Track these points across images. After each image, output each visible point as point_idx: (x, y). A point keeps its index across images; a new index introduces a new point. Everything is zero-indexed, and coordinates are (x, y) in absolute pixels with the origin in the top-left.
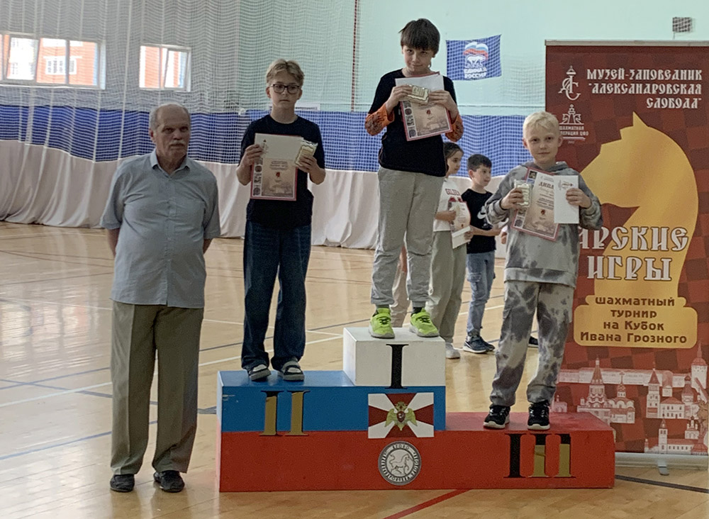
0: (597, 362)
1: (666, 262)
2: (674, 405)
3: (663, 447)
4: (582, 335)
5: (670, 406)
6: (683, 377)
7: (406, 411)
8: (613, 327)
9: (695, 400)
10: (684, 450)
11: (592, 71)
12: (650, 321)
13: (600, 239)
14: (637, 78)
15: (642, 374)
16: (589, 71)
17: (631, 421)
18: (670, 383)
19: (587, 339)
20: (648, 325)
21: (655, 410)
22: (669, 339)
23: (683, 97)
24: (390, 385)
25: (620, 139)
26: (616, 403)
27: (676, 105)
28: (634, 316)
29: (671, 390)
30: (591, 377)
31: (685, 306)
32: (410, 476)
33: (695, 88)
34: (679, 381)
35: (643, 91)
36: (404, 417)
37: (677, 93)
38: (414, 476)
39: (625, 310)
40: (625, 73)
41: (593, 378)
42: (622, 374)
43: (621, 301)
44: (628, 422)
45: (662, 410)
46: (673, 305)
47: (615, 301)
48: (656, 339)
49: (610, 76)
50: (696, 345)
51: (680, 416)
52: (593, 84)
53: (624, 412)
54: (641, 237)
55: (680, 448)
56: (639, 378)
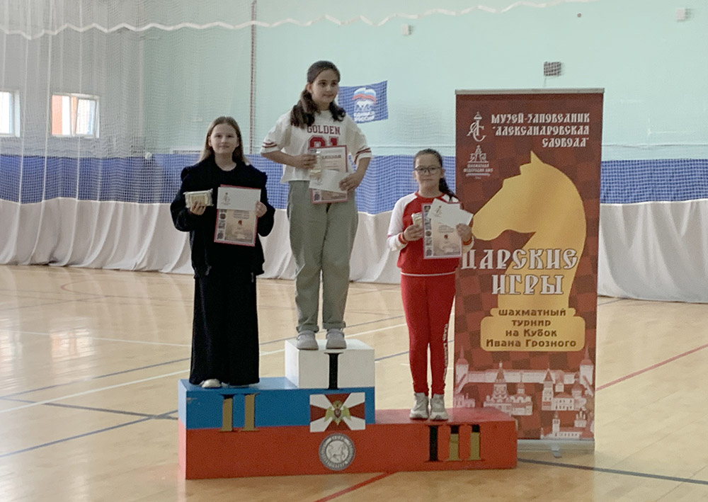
0: (501, 365)
1: (559, 278)
2: (566, 400)
3: (556, 435)
4: (488, 342)
5: (562, 399)
6: (572, 376)
7: (342, 409)
8: (514, 335)
9: (583, 394)
10: (574, 437)
11: (496, 117)
12: (544, 329)
13: (503, 260)
14: (534, 122)
15: (539, 373)
16: (493, 116)
17: (529, 413)
18: (562, 381)
19: (492, 345)
20: (543, 332)
21: (549, 404)
22: (561, 344)
23: (574, 137)
24: (327, 387)
25: (520, 174)
26: (516, 398)
27: (567, 144)
28: (532, 325)
29: (563, 386)
30: (495, 378)
31: (575, 316)
32: (346, 462)
33: (584, 130)
34: (569, 379)
35: (539, 133)
36: (340, 414)
37: (568, 133)
38: (349, 463)
39: (524, 320)
40: (524, 118)
41: (497, 378)
42: (521, 374)
43: (521, 313)
44: (527, 414)
45: (555, 403)
46: (565, 315)
48: (550, 344)
49: (511, 120)
50: (584, 348)
51: (571, 408)
52: (496, 127)
53: (524, 406)
54: (538, 258)
55: (571, 435)
56: (536, 377)
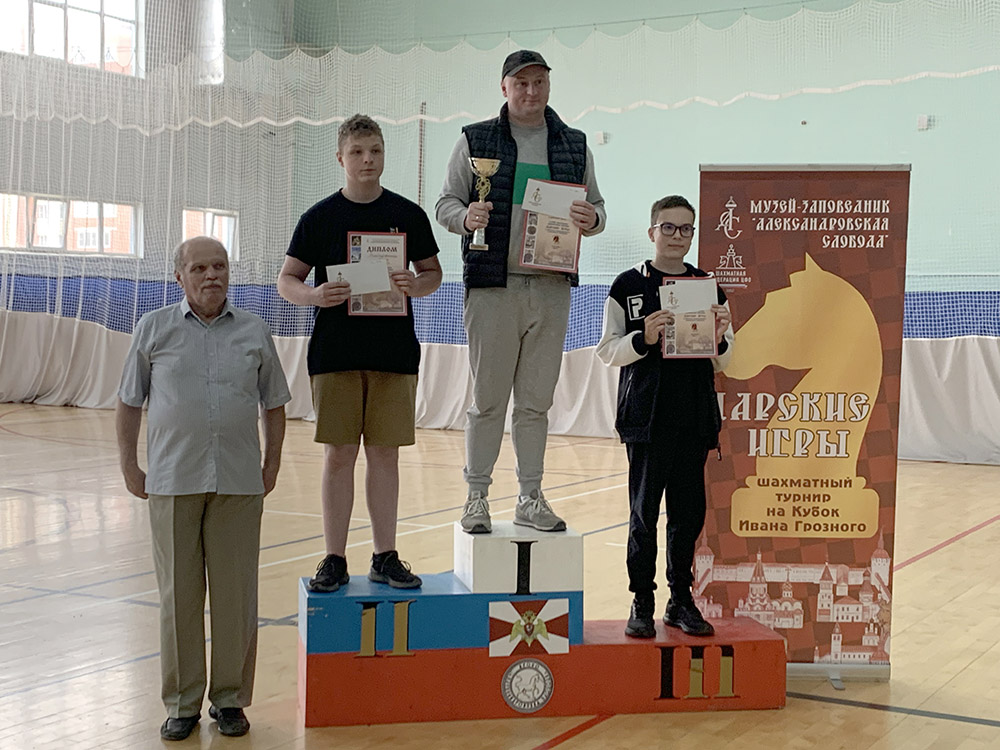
0: (759, 556)
1: (843, 435)
2: (850, 606)
3: (836, 656)
4: (742, 524)
5: (846, 607)
6: (860, 573)
7: (535, 623)
8: (778, 514)
9: (875, 599)
10: (862, 658)
11: (756, 203)
12: (822, 506)
13: (764, 409)
14: (811, 211)
15: (812, 569)
16: (752, 202)
17: (799, 625)
18: (846, 580)
19: (747, 529)
20: (820, 510)
21: (827, 612)
22: (845, 527)
23: (867, 234)
24: (515, 591)
25: (790, 286)
26: (781, 604)
27: (858, 244)
28: (804, 500)
29: (847, 588)
30: (752, 574)
31: (865, 488)
32: (541, 701)
33: (881, 223)
34: (856, 577)
35: (818, 227)
36: (532, 631)
37: (859, 228)
38: (545, 701)
39: (792, 493)
40: (797, 206)
41: (754, 575)
42: (788, 570)
43: (788, 483)
44: (795, 627)
45: (835, 612)
46: (850, 486)
47: (781, 482)
48: (829, 528)
49: (779, 209)
50: (878, 533)
51: (857, 618)
52: (757, 219)
53: (791, 615)
54: (813, 406)
55: (857, 656)
56: (809, 574)
